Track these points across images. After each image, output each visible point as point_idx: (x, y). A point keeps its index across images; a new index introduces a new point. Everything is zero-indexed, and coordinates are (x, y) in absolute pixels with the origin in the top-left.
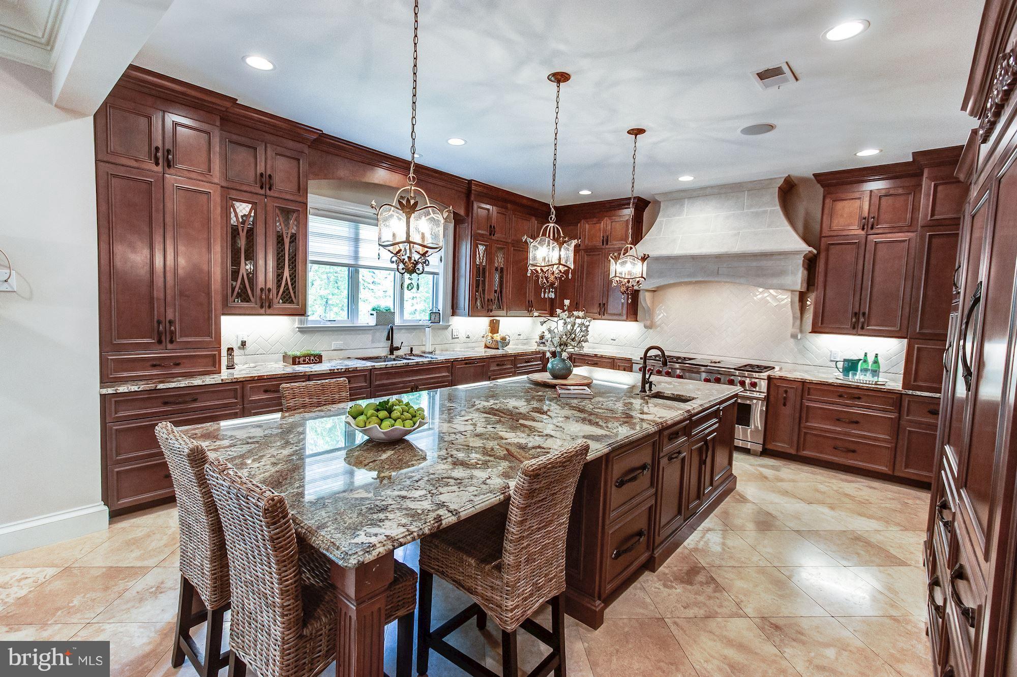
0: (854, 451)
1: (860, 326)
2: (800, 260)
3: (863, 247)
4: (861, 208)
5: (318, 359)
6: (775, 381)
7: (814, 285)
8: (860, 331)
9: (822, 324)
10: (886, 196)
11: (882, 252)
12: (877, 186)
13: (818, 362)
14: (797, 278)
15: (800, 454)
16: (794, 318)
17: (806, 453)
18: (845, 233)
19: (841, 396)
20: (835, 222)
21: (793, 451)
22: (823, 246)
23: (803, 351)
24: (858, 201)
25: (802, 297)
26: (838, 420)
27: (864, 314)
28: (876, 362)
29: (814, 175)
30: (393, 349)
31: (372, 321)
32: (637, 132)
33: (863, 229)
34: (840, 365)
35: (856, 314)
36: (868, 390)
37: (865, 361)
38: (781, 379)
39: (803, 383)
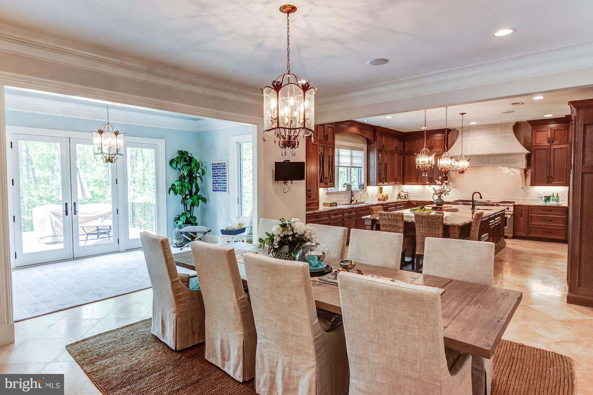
0: (551, 232)
1: (550, 182)
2: (524, 156)
3: (549, 151)
4: (547, 134)
5: (336, 204)
6: (517, 207)
7: (530, 166)
8: (550, 184)
9: (535, 181)
10: (557, 130)
11: (557, 152)
12: (553, 126)
13: (534, 198)
14: (523, 164)
15: (529, 236)
16: (522, 180)
17: (532, 235)
18: (541, 145)
19: (544, 211)
20: (537, 140)
21: (526, 235)
22: (533, 150)
23: (527, 194)
24: (546, 132)
25: (525, 171)
26: (544, 220)
27: (551, 177)
28: (557, 196)
29: (527, 121)
30: (351, 201)
31: (345, 189)
32: (463, 114)
33: (549, 143)
34: (543, 199)
35: (548, 177)
36: (555, 207)
37: (553, 196)
38: (519, 205)
39: (529, 206)
